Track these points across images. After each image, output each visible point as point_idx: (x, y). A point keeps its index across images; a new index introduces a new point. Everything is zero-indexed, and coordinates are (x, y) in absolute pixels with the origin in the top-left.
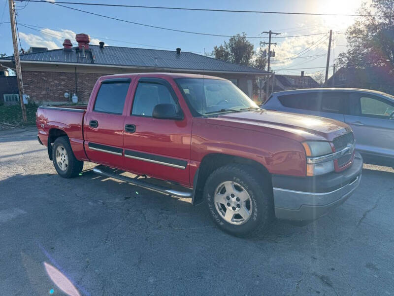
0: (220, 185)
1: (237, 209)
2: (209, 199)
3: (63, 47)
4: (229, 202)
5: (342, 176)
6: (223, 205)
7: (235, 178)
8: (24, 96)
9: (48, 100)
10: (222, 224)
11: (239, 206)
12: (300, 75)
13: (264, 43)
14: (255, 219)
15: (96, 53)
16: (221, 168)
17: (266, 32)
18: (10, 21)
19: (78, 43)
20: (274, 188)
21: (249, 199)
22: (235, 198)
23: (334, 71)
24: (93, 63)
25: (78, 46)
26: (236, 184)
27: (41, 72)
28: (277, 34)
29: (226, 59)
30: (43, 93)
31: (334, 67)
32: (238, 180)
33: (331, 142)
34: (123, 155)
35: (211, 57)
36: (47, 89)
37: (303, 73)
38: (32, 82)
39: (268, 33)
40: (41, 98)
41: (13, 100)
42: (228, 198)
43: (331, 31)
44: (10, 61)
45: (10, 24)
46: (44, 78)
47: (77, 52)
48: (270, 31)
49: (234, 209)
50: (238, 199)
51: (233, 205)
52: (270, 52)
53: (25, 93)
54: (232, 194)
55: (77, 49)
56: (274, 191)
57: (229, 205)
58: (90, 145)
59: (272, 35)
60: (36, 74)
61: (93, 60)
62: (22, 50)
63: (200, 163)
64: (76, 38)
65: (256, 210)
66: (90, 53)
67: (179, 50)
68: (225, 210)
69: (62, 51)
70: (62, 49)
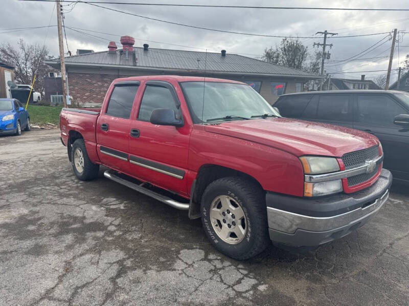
0: (216, 200)
1: (232, 226)
2: (205, 214)
3: (108, 50)
4: (225, 218)
5: (352, 198)
6: (219, 221)
7: (229, 192)
8: (68, 97)
9: (91, 101)
10: (216, 241)
11: (234, 223)
12: (360, 79)
13: (318, 44)
14: (248, 239)
15: (140, 55)
16: (218, 180)
17: (321, 33)
18: (57, 24)
19: (122, 45)
20: (268, 207)
21: (243, 217)
22: (231, 214)
23: (399, 76)
24: (136, 66)
25: (122, 48)
26: (232, 199)
27: (86, 74)
28: (334, 34)
29: (277, 61)
30: (87, 94)
31: (400, 71)
32: (233, 194)
33: (339, 158)
34: (129, 161)
35: (262, 60)
36: (91, 91)
37: (363, 76)
38: (77, 83)
39: (323, 33)
40: (85, 99)
41: (59, 101)
42: (224, 214)
43: (396, 30)
44: (56, 63)
45: (57, 27)
46: (89, 80)
47: (121, 54)
48: (326, 31)
49: (229, 226)
50: (233, 216)
51: (228, 222)
52: (325, 54)
53: (70, 94)
54: (227, 210)
55: (121, 52)
56: (268, 210)
57: (224, 221)
58: (102, 148)
59: (328, 36)
60: (81, 75)
61: (136, 62)
62: (69, 52)
63: (197, 173)
64: (121, 40)
65: (250, 230)
66: (133, 55)
67: (223, 52)
68: (221, 226)
69: (106, 53)
70: (107, 52)
